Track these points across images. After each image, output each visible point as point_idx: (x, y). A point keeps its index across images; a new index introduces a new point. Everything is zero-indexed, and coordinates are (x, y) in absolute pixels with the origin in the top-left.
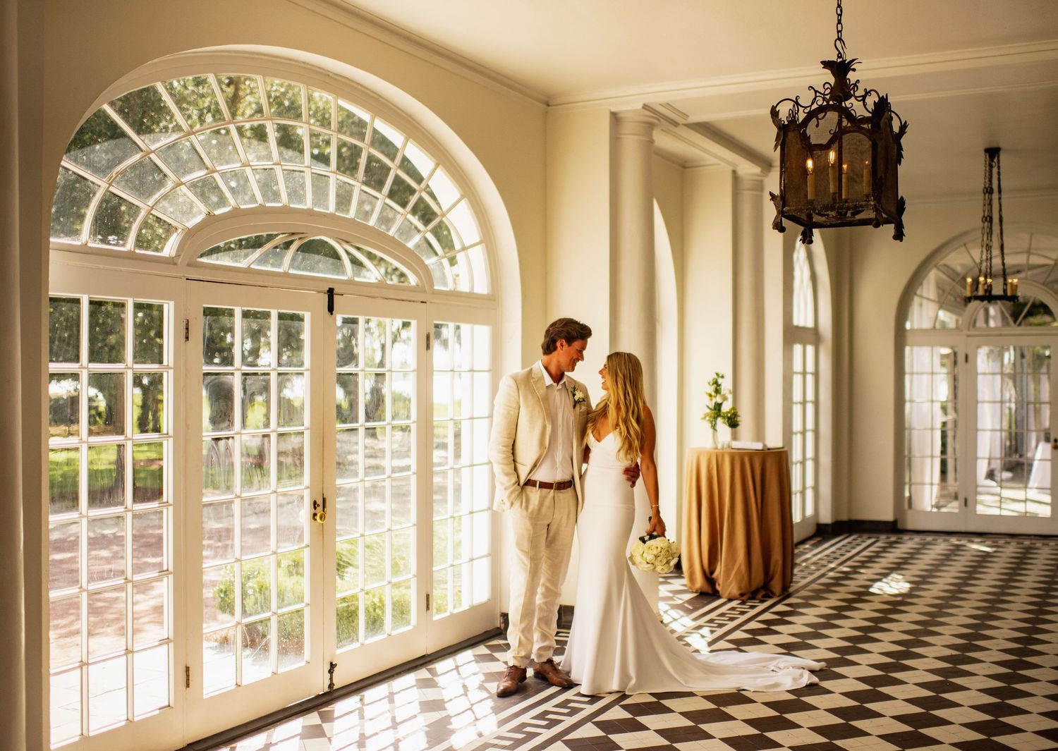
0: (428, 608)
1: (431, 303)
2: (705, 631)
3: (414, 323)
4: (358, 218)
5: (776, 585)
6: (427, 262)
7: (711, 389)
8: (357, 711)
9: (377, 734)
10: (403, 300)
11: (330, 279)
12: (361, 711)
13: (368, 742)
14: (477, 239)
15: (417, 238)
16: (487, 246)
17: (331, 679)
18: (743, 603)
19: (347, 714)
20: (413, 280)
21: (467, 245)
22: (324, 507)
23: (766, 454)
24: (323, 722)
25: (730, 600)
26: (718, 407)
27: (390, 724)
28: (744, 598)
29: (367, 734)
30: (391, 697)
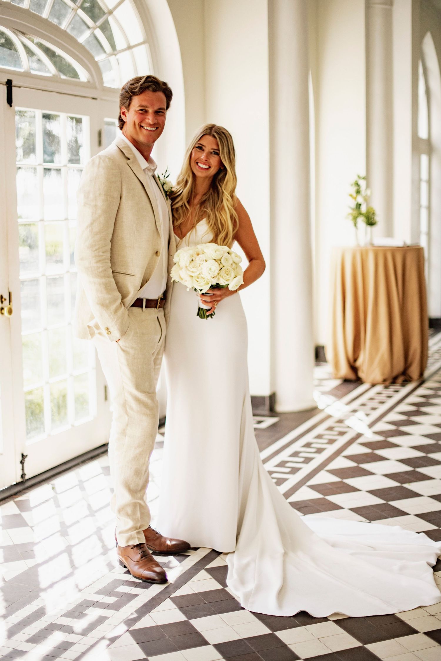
0: (106, 398)
1: (101, 99)
2: (361, 414)
3: (86, 120)
4: (32, 10)
5: (414, 371)
6: (97, 59)
7: (354, 189)
8: (52, 500)
9: (78, 522)
10: (75, 96)
11: (7, 70)
12: (55, 499)
13: (70, 531)
14: (141, 40)
15: (87, 34)
16: (150, 46)
17: (23, 469)
18: (386, 387)
19: (43, 503)
20: (83, 76)
21: (132, 44)
22: (10, 301)
23: (405, 250)
24: (21, 511)
25: (373, 385)
26: (359, 206)
27: (88, 513)
28: (387, 383)
29: (68, 523)
30: (81, 485)
